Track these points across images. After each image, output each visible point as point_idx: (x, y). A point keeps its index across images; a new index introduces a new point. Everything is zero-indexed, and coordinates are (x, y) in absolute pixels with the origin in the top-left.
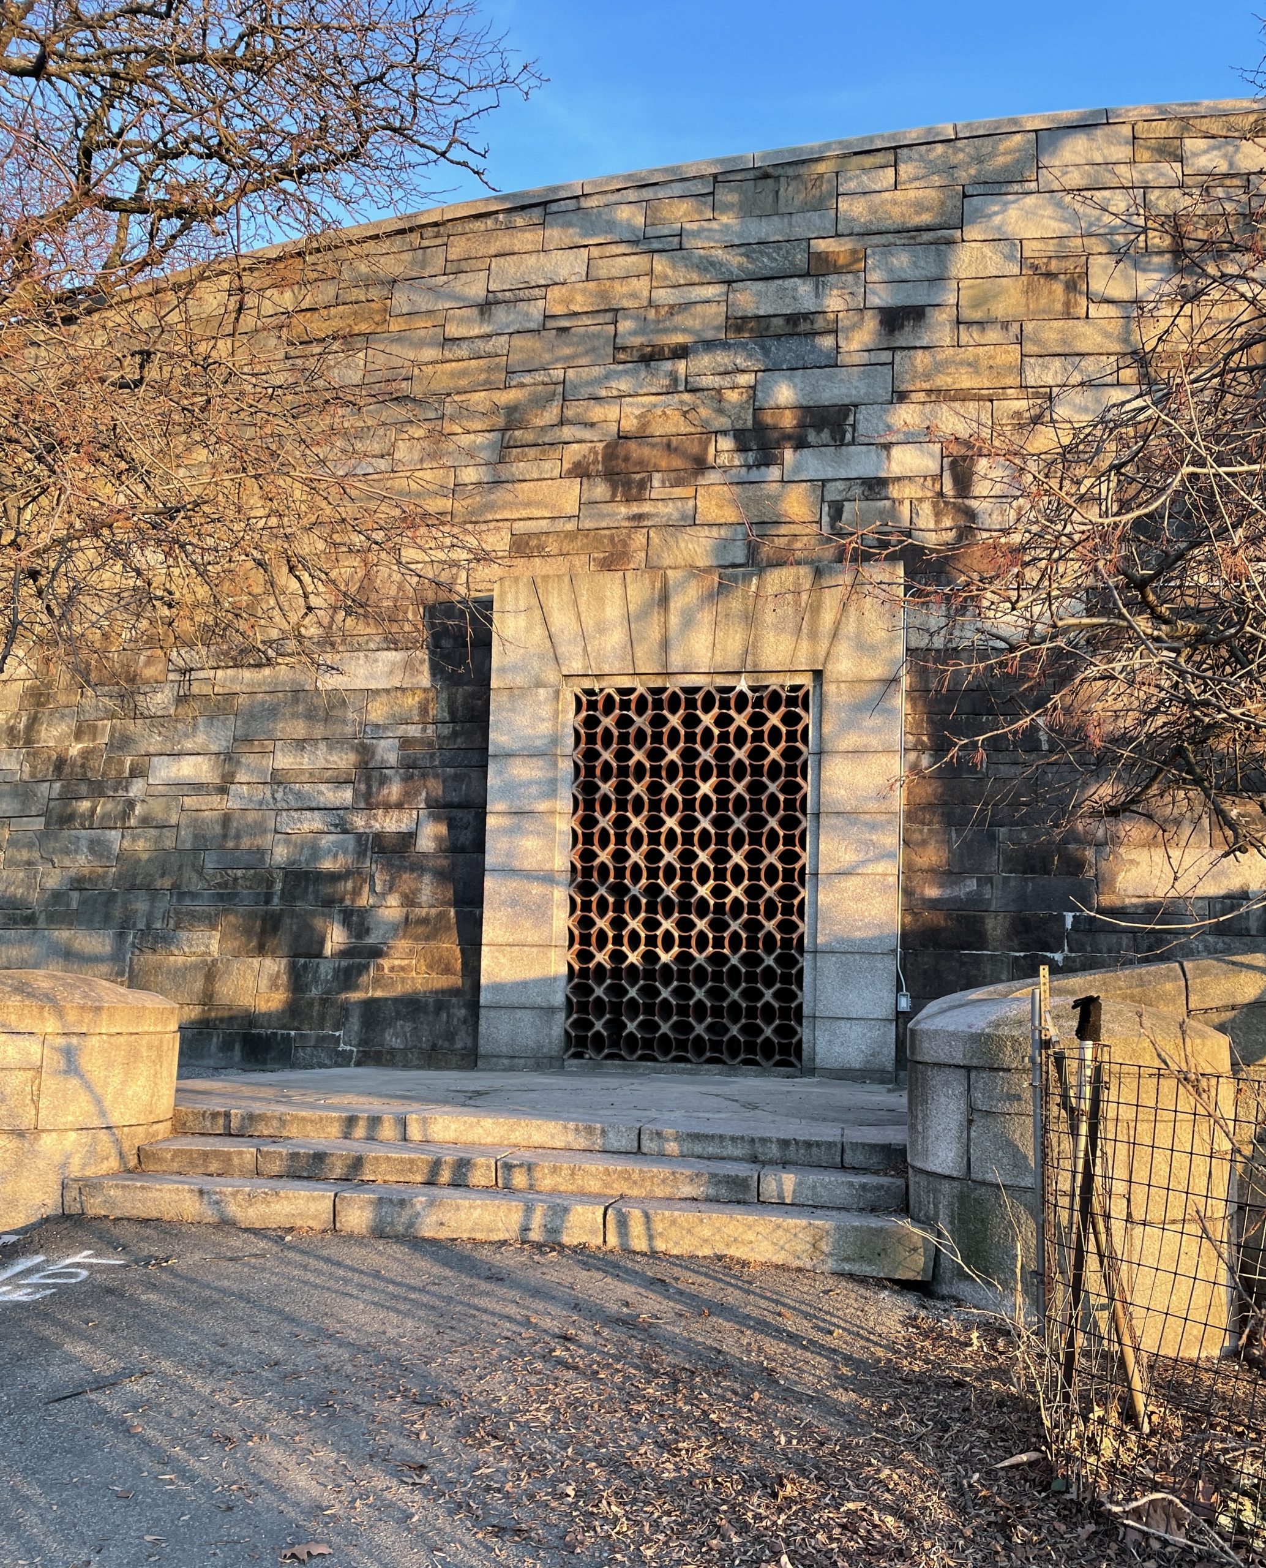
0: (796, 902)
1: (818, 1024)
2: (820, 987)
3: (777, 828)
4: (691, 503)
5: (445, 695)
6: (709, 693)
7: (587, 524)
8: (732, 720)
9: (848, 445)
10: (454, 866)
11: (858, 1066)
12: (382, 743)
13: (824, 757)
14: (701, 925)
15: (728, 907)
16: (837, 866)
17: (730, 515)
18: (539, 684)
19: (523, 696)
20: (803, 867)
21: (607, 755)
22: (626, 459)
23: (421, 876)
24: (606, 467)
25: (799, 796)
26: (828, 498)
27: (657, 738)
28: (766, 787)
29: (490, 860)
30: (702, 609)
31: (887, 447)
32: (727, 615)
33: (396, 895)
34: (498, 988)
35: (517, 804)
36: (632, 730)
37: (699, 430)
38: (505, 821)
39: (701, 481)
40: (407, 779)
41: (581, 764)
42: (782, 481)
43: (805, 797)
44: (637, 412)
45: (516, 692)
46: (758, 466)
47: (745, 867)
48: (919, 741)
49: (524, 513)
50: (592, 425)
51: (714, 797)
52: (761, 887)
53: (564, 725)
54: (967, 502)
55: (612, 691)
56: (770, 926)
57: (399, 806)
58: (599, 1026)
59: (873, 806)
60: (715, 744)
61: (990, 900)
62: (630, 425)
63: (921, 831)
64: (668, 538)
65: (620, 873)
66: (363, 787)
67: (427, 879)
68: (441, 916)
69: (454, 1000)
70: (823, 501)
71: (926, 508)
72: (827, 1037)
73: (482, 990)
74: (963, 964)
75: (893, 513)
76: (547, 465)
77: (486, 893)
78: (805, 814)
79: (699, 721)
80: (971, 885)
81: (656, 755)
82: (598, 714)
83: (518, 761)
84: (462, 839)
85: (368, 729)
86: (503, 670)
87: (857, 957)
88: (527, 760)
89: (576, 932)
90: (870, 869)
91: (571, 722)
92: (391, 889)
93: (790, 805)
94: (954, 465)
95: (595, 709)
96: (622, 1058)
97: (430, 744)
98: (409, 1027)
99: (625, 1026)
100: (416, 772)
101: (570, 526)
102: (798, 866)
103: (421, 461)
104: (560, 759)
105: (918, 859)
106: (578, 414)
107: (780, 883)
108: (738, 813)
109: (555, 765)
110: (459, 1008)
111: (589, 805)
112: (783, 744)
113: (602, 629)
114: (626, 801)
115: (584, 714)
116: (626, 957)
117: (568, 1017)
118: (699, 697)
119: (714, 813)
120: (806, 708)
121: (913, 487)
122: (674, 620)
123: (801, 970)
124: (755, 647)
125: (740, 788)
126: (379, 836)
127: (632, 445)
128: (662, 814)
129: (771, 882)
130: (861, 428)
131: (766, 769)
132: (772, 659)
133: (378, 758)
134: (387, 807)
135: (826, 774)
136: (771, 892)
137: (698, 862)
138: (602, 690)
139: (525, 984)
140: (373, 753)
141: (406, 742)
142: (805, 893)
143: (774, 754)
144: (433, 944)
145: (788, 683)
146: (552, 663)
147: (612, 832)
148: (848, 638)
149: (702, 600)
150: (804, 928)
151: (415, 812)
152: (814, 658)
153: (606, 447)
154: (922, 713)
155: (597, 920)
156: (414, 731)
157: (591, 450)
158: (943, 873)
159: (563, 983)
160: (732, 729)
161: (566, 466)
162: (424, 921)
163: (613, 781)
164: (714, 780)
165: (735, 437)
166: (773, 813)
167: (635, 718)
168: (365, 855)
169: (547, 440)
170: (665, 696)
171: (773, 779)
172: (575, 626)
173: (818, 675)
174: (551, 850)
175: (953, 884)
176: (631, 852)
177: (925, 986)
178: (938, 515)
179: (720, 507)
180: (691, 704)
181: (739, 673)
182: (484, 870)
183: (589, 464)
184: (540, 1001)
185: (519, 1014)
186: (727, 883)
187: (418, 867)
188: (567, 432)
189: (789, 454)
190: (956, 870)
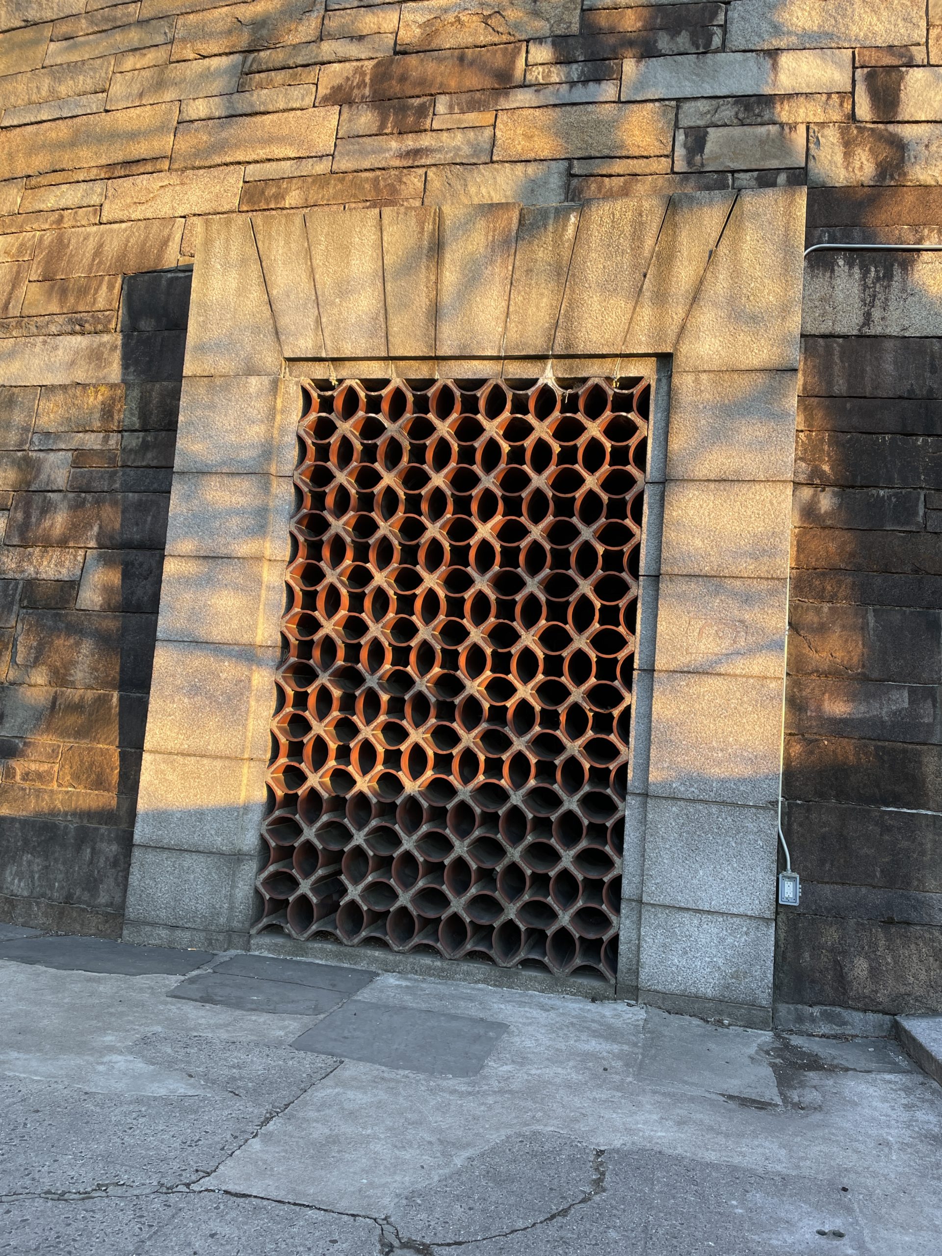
0: (616, 712)
1: (645, 915)
2: (651, 854)
3: (592, 597)
4: (488, 132)
5: (136, 393)
6: (497, 388)
7: (344, 164)
8: (530, 429)
9: (716, 51)
10: (124, 629)
11: (710, 993)
12: (52, 456)
13: (671, 488)
14: (469, 739)
15: (510, 714)
16: (686, 660)
17: (544, 146)
18: (251, 371)
19: (226, 388)
20: (630, 658)
21: (343, 478)
22: (403, 79)
23: (78, 644)
24: (375, 92)
25: (627, 548)
26: (684, 122)
27: (418, 454)
28: (576, 533)
29: (165, 623)
30: (492, 262)
31: (773, 54)
32: (529, 271)
33: (44, 669)
34: (161, 817)
35: (209, 545)
36: (381, 441)
37: (505, 38)
38: (190, 568)
39: (504, 104)
40: (77, 506)
41: (305, 489)
42: (619, 101)
43: (637, 549)
44: (421, 20)
45: (218, 381)
46: (585, 82)
47: (540, 654)
48: (816, 472)
49: (262, 153)
50: (361, 38)
51: (497, 546)
52: (563, 687)
53: (283, 431)
54: (891, 128)
55: (354, 383)
56: (574, 747)
57: (63, 543)
58: (305, 887)
59: (747, 567)
60: (502, 466)
61: (930, 726)
62: (410, 35)
63: (818, 611)
64: (453, 182)
65: (353, 652)
66: (20, 516)
67: (87, 647)
68: (102, 701)
69: (103, 829)
70: (677, 127)
71: (831, 136)
72: (660, 939)
73: (139, 819)
74: (888, 829)
75: (782, 143)
76: (296, 92)
77: (155, 675)
78: (635, 574)
79: (481, 430)
80: (900, 700)
81: (414, 479)
82: (333, 417)
83: (214, 481)
84: (139, 592)
85: (36, 439)
86: (201, 348)
87: (714, 809)
88: (226, 479)
89: (283, 740)
90: (740, 666)
91: (293, 427)
92: (36, 659)
93: (612, 561)
94: (870, 78)
95: (330, 410)
96: (337, 941)
97: (112, 460)
98: (38, 864)
99: (344, 891)
100: (89, 497)
101: (322, 167)
102: (621, 655)
103: (141, 95)
104: (275, 482)
105: (812, 654)
106: (343, 26)
107: (592, 681)
108: (534, 570)
109: (266, 488)
110: (110, 842)
111: (315, 550)
112: (606, 468)
113: (344, 290)
114: (368, 546)
115: (313, 416)
116: (353, 782)
117: (262, 869)
118: (482, 394)
119: (496, 568)
120: (644, 413)
121: (811, 106)
122: (451, 276)
123: (621, 822)
124: (569, 318)
125: (537, 532)
126: (31, 584)
127: (413, 61)
128: (418, 568)
129: (579, 677)
130: (734, 28)
131: (577, 505)
132: (595, 336)
133: (43, 477)
134: (47, 543)
135: (672, 513)
136: (577, 694)
137: (468, 643)
138: (340, 381)
139: (200, 815)
140: (39, 471)
141: (80, 456)
142: (631, 699)
143: (592, 482)
144: (84, 743)
145: (618, 375)
146: (270, 339)
147: (344, 591)
148: (715, 304)
149: (493, 248)
150: (629, 753)
151: (81, 552)
152: (659, 334)
153: (377, 66)
154: (822, 430)
155: (314, 723)
156: (92, 441)
157: (355, 70)
158: (851, 678)
159: (256, 816)
160: (529, 443)
161: (323, 91)
162: (77, 708)
163: (350, 515)
164: (498, 519)
165: (554, 44)
166: (586, 573)
167: (386, 424)
168: (10, 611)
169: (300, 60)
170: (431, 392)
171: (588, 520)
172: (305, 285)
173: (665, 360)
174: (253, 612)
175: (868, 697)
176: (369, 623)
177: (822, 862)
178: (848, 144)
179: (529, 137)
180: (470, 405)
181: (542, 358)
182: (154, 639)
183: (352, 88)
184: (219, 842)
185: (188, 861)
186: (510, 677)
187: (75, 630)
188: (328, 48)
189: (630, 67)
190: (875, 675)
